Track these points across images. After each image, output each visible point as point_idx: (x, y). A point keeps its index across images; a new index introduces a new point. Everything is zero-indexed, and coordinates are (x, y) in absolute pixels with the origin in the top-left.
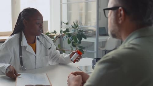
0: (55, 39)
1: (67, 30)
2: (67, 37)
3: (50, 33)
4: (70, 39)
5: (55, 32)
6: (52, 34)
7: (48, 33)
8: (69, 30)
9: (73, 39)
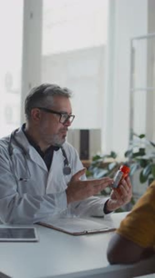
0: (110, 171)
1: (142, 152)
2: (138, 168)
3: (101, 156)
4: (145, 171)
5: (113, 155)
6: (106, 160)
7: (98, 157)
8: (146, 152)
9: (150, 173)
